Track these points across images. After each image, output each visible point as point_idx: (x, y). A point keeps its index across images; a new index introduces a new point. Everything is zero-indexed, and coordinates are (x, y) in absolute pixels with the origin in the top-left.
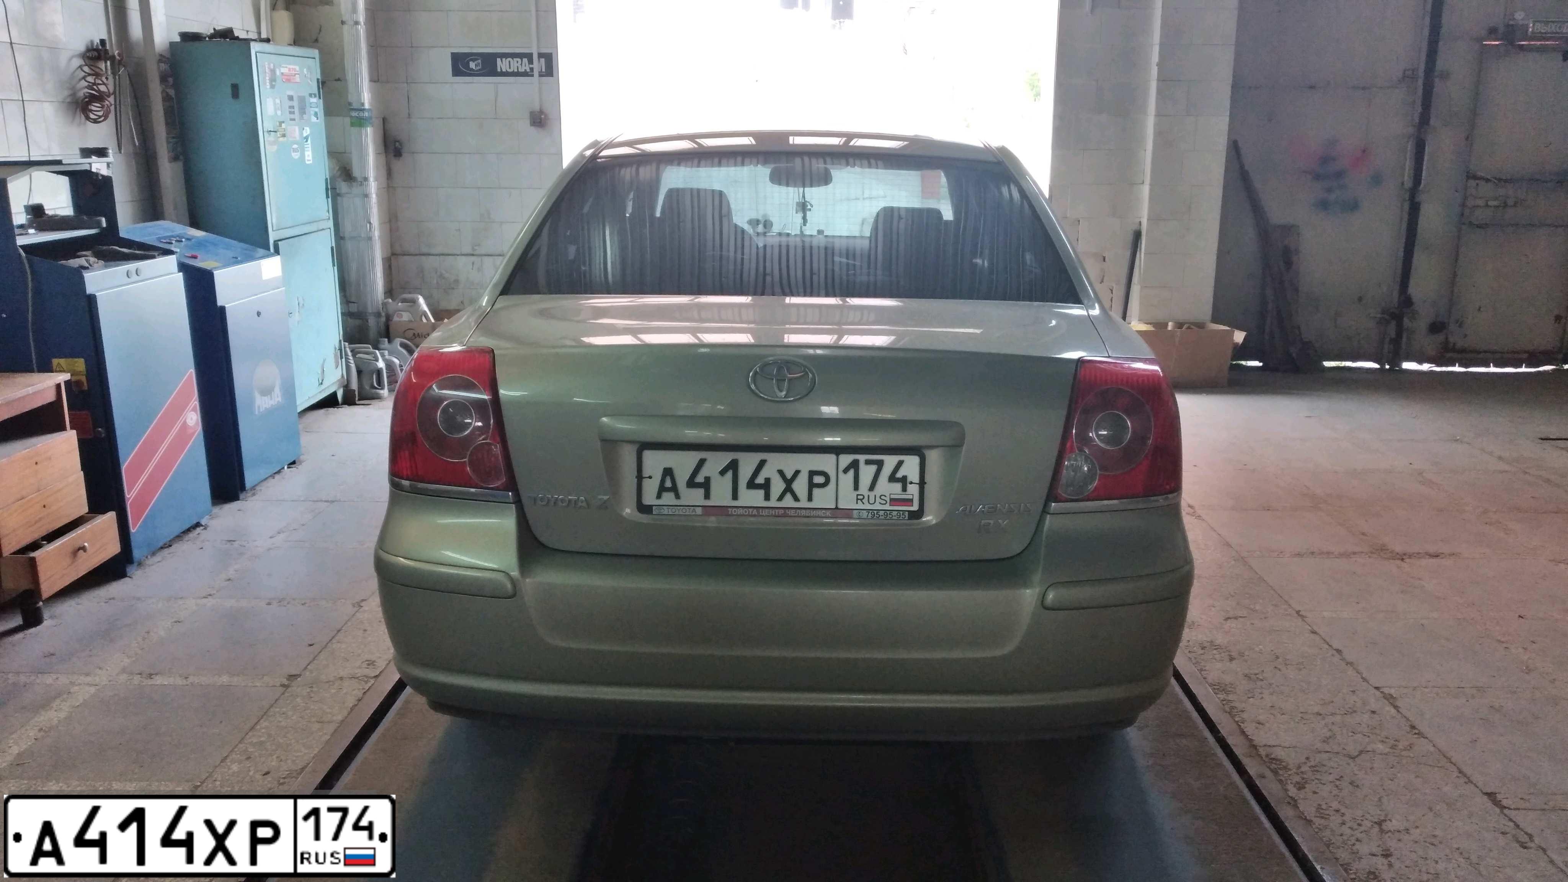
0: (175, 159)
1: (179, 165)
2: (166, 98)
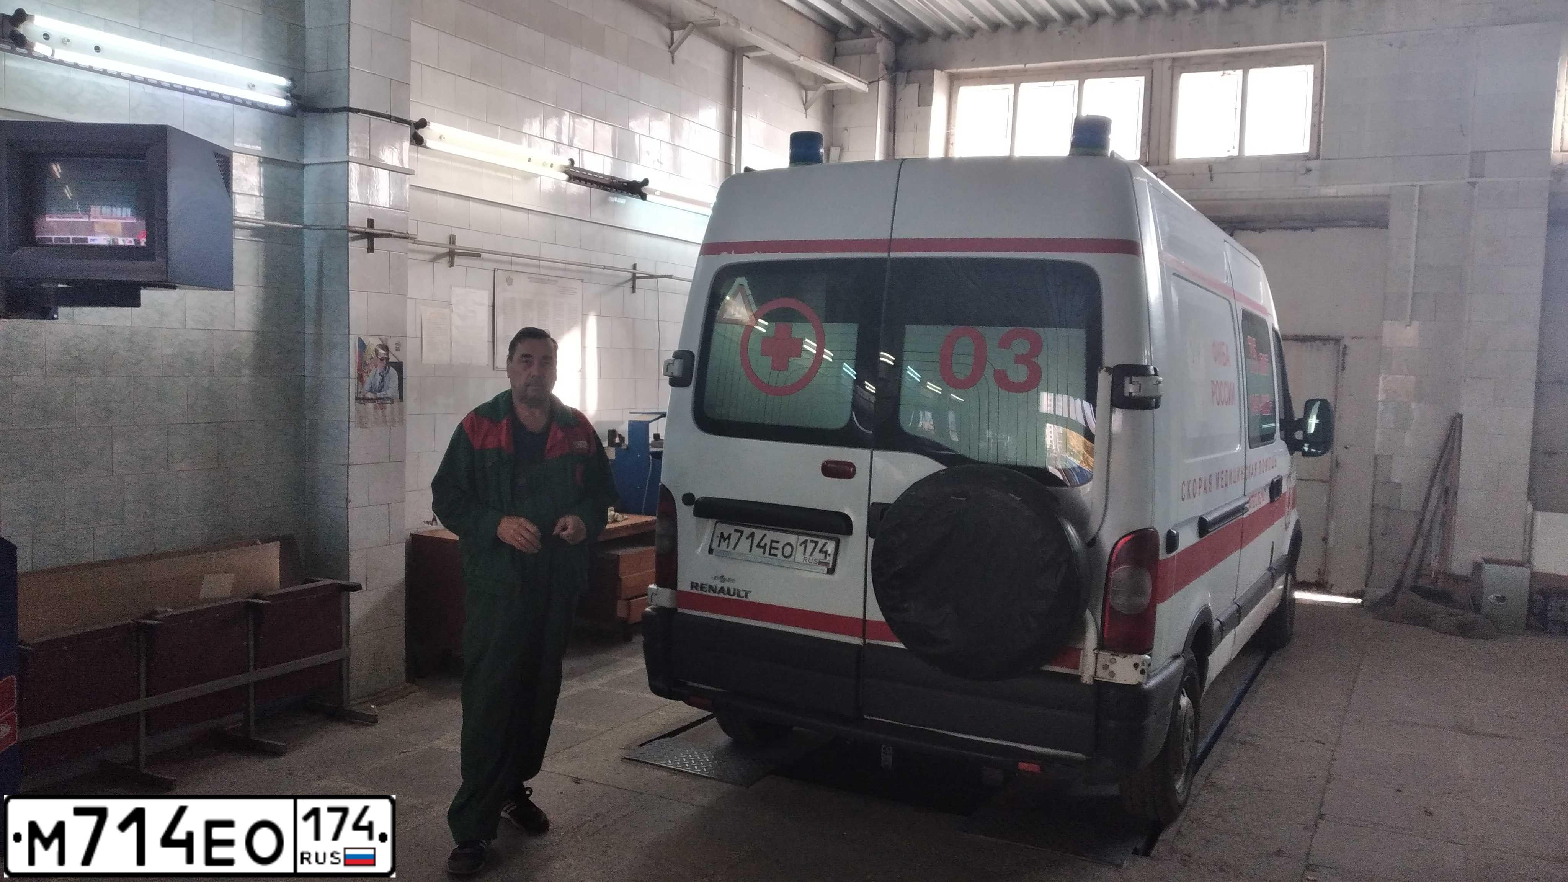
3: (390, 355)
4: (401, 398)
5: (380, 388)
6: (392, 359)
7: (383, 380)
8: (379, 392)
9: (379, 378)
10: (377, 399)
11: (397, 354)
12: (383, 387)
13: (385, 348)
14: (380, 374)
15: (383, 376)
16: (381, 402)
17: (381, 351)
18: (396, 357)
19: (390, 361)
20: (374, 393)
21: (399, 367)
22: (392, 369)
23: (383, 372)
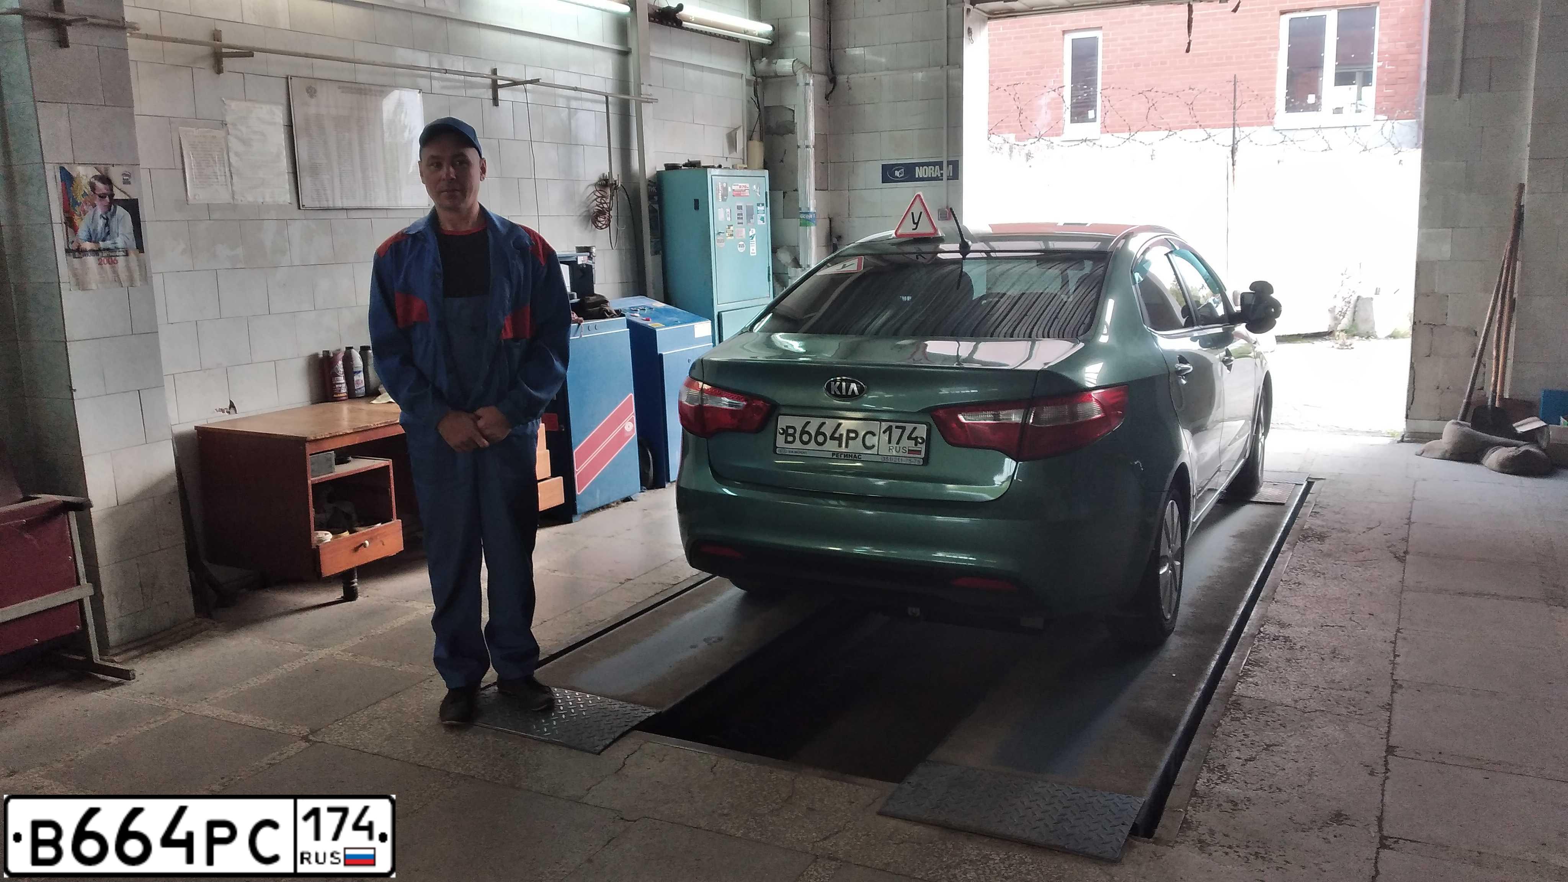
0: (655, 253)
1: (659, 258)
2: (652, 211)
3: (115, 189)
4: (140, 248)
5: (103, 235)
6: (118, 195)
7: (107, 225)
8: (104, 240)
9: (101, 222)
10: (100, 250)
11: (126, 188)
12: (108, 233)
13: (106, 180)
14: (101, 216)
15: (107, 219)
16: (107, 255)
17: (100, 185)
18: (125, 193)
19: (115, 198)
20: (96, 242)
21: (132, 206)
22: (120, 211)
23: (106, 213)
